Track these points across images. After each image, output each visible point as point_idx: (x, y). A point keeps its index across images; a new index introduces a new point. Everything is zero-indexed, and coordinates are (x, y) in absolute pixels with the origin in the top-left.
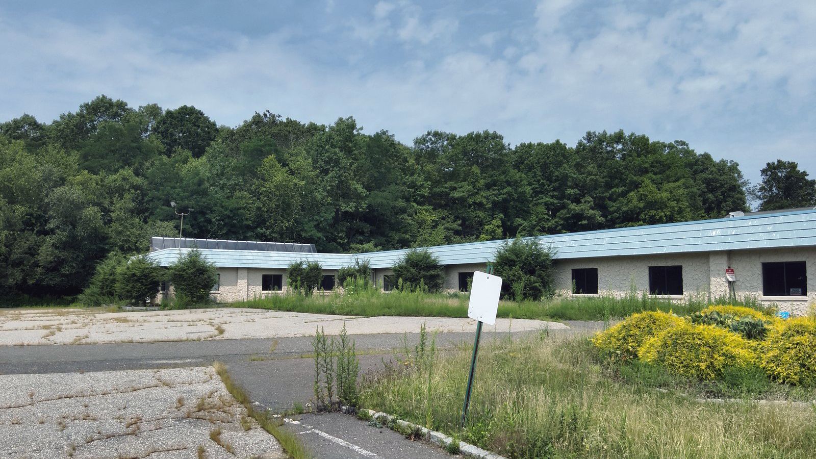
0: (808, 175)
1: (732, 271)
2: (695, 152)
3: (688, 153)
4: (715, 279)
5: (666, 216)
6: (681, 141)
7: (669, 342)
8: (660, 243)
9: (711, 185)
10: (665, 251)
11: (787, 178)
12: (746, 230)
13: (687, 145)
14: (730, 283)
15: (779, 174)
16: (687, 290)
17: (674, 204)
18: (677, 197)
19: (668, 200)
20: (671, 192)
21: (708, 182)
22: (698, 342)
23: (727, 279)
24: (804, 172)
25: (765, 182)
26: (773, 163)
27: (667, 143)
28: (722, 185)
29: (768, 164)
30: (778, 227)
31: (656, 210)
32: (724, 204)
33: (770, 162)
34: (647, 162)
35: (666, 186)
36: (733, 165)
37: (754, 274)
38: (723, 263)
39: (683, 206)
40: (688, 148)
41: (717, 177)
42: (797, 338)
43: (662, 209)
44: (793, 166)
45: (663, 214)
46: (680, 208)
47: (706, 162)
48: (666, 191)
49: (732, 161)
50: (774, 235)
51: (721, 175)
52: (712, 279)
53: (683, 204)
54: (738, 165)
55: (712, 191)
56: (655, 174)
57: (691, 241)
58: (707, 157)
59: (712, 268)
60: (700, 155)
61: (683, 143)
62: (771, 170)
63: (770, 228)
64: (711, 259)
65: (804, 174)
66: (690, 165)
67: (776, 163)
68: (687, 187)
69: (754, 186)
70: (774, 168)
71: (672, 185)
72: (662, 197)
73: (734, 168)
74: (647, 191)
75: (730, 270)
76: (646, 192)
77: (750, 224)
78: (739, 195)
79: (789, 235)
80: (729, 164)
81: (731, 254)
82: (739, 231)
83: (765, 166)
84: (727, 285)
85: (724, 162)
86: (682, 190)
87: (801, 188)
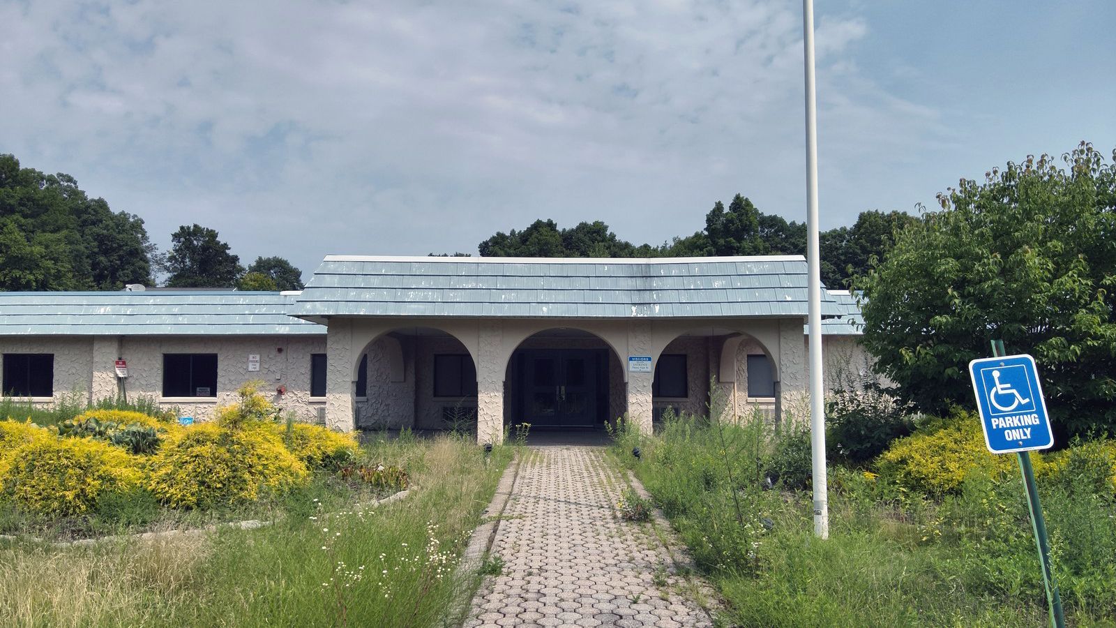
0: (229, 249)
1: (124, 363)
2: (86, 194)
3: (76, 194)
4: (99, 374)
5: (36, 281)
6: (67, 175)
7: (23, 465)
8: (23, 320)
9: (105, 245)
10: (29, 331)
11: (205, 248)
12: (145, 310)
13: (75, 183)
14: (119, 379)
15: (195, 242)
16: (59, 390)
17: (50, 264)
18: (55, 255)
19: (42, 257)
20: (47, 247)
21: (100, 239)
22: (65, 462)
23: (116, 375)
24: (226, 244)
25: (176, 251)
26: (189, 228)
27: (46, 173)
28: (120, 247)
29: (182, 228)
30: (186, 309)
31: (23, 270)
32: (121, 273)
33: (185, 225)
34: (13, 197)
35: (40, 236)
36: (136, 222)
37: (152, 369)
38: (112, 353)
39: (63, 269)
40: (77, 187)
41: (114, 234)
42: (197, 449)
43: (31, 270)
44: (212, 235)
45: (32, 277)
46: (59, 271)
47: (100, 211)
48: (40, 243)
49: (135, 216)
50: (180, 318)
51: (119, 233)
52: (96, 374)
53: (62, 266)
54: (143, 223)
55: (106, 252)
56: (25, 216)
57: (69, 320)
58: (101, 204)
59: (96, 359)
60: (92, 200)
61: (70, 179)
62: (186, 236)
63: (176, 310)
64: (96, 347)
65: (225, 246)
66: (78, 212)
67: (192, 228)
68: (71, 243)
69: (163, 254)
70: (189, 234)
71: (49, 236)
72: (32, 251)
73: (138, 225)
74: (11, 240)
75: (121, 362)
76: (7, 242)
77: (151, 302)
78: (141, 263)
79: (200, 320)
80: (131, 220)
81: (123, 341)
82: (136, 310)
83: (177, 230)
84: (115, 382)
85: (125, 215)
86: (63, 245)
87: (220, 263)
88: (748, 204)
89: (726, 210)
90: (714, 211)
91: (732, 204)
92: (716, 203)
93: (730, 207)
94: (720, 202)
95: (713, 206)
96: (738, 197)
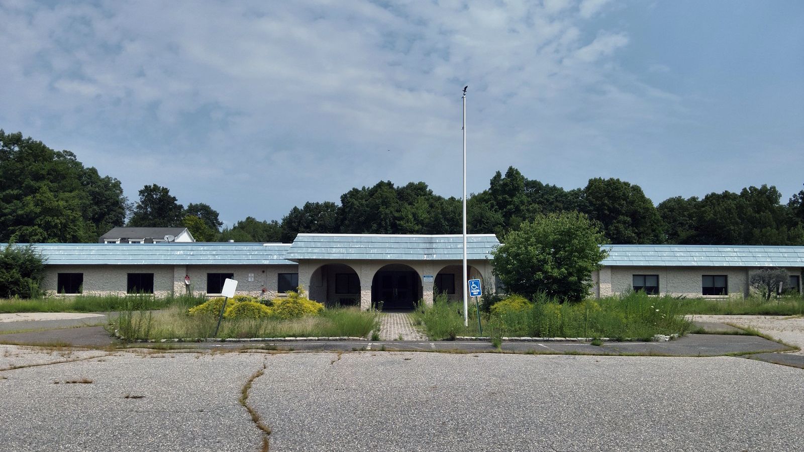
0: (177, 200)
2: (83, 165)
3: (78, 165)
5: (61, 223)
6: (69, 152)
9: (97, 199)
11: (160, 200)
13: (75, 157)
15: (154, 196)
17: (69, 212)
18: (72, 207)
19: (64, 208)
20: (67, 201)
21: (93, 194)
24: (174, 197)
25: (142, 202)
26: (150, 186)
27: (56, 150)
28: (107, 200)
29: (146, 187)
31: (52, 216)
32: (107, 217)
33: (148, 185)
34: (43, 169)
35: (62, 195)
36: (116, 183)
39: (76, 216)
40: (76, 159)
41: (104, 191)
43: (58, 217)
44: (166, 191)
45: (58, 221)
46: (75, 217)
47: (93, 176)
48: (62, 199)
49: (116, 179)
51: (106, 191)
53: (76, 214)
54: (121, 183)
55: (97, 203)
56: (52, 182)
58: (93, 171)
60: (88, 169)
61: (71, 154)
62: (148, 192)
65: (174, 199)
66: (80, 177)
67: (152, 186)
68: (81, 199)
69: (132, 204)
70: (152, 191)
71: (67, 194)
72: (59, 205)
73: (117, 185)
74: (45, 197)
76: (43, 198)
78: (121, 210)
80: (113, 181)
83: (143, 188)
85: (109, 178)
86: (77, 200)
87: (171, 210)
88: (518, 173)
89: (503, 176)
90: (495, 178)
91: (507, 173)
92: (496, 172)
93: (506, 175)
94: (499, 172)
95: (494, 174)
96: (511, 168)
